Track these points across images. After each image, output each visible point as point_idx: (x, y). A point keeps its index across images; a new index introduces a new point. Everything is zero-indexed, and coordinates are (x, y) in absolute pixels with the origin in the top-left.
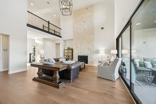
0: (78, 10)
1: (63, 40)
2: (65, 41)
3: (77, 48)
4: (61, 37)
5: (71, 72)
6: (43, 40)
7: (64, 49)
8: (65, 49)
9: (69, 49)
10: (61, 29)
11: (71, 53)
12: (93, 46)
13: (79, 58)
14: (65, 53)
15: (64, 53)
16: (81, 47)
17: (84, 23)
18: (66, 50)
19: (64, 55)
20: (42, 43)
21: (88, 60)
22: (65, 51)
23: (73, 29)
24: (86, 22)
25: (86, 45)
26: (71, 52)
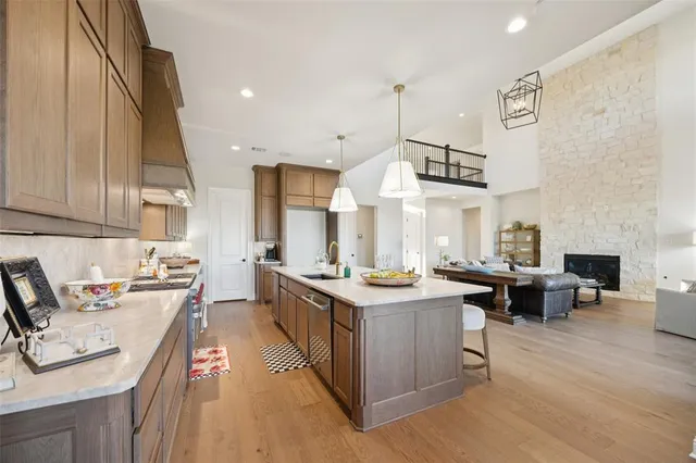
0: (566, 70)
1: (494, 197)
2: (500, 198)
3: (560, 222)
4: (484, 186)
5: (543, 296)
6: (427, 204)
7: (495, 229)
8: (499, 227)
9: (518, 227)
10: (485, 157)
11: (531, 245)
12: (653, 211)
13: (571, 265)
14: (503, 246)
15: (495, 244)
16: (581, 220)
17: (598, 118)
18: (508, 231)
19: (499, 253)
20: (424, 211)
21: (622, 275)
22: (504, 235)
23: (541, 148)
24: (609, 109)
25: (607, 209)
26: (529, 238)
